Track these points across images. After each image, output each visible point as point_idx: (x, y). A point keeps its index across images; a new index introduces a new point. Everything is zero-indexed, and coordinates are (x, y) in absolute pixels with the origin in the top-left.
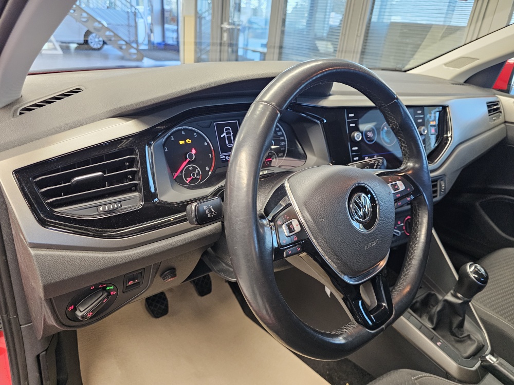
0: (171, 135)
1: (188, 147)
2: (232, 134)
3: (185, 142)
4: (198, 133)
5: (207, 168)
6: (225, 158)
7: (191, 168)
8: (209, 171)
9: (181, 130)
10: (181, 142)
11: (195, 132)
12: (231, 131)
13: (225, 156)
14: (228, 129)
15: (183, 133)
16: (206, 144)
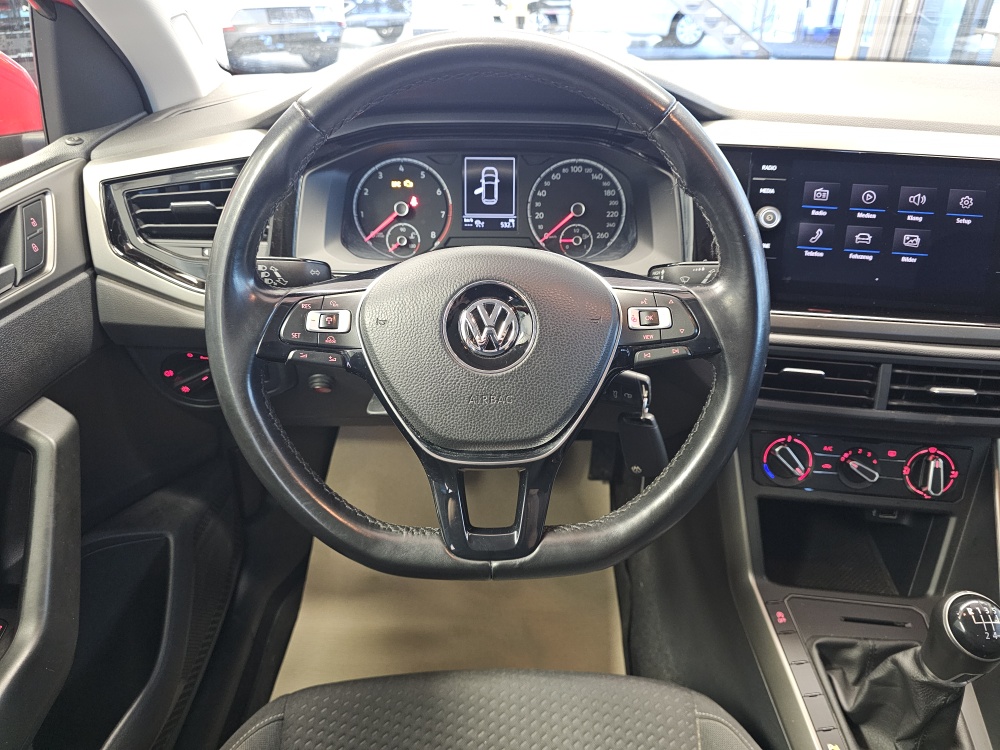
0: (380, 169)
1: (405, 194)
2: (497, 181)
3: (402, 184)
4: (428, 173)
5: (433, 235)
6: (473, 223)
7: (402, 230)
8: (436, 240)
9: (399, 164)
10: (396, 184)
11: (424, 169)
12: (496, 176)
13: (475, 219)
14: (493, 172)
15: (401, 169)
16: (439, 192)
